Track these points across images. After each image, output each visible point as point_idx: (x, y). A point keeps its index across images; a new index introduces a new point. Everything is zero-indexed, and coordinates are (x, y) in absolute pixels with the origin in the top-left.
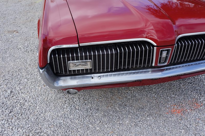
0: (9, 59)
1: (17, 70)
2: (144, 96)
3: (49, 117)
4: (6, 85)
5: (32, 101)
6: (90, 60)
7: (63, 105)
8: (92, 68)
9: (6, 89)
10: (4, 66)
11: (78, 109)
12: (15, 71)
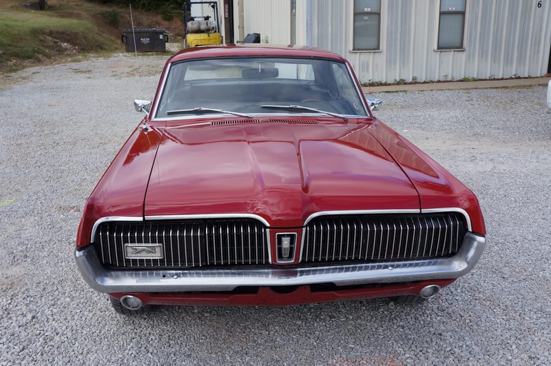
0: (45, 262)
1: (56, 282)
2: (291, 342)
3: (91, 361)
4: (27, 305)
5: (69, 334)
6: (161, 245)
7: (125, 344)
8: (164, 259)
9: (25, 313)
10: (31, 273)
11: (152, 353)
12: (51, 283)
